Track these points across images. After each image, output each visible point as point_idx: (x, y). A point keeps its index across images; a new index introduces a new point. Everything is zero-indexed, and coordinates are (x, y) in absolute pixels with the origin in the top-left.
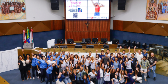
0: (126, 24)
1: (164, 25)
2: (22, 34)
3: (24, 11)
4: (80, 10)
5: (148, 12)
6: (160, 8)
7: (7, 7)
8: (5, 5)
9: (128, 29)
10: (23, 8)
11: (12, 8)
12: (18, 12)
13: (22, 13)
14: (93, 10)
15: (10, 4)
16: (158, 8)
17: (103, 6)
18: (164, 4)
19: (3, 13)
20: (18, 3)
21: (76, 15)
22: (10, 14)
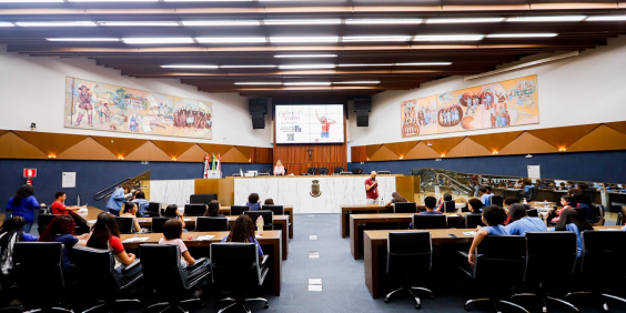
0: (371, 149)
1: (431, 141)
2: (203, 164)
3: (208, 126)
4: (297, 129)
5: (404, 126)
6: (421, 117)
7: (183, 116)
8: (180, 113)
9: (377, 156)
10: (208, 122)
11: (190, 120)
12: (199, 127)
13: (207, 130)
14: (319, 128)
15: (187, 113)
16: (419, 117)
17: (334, 122)
18: (427, 110)
19: (176, 125)
20: (201, 114)
21: (292, 136)
22: (187, 128)
